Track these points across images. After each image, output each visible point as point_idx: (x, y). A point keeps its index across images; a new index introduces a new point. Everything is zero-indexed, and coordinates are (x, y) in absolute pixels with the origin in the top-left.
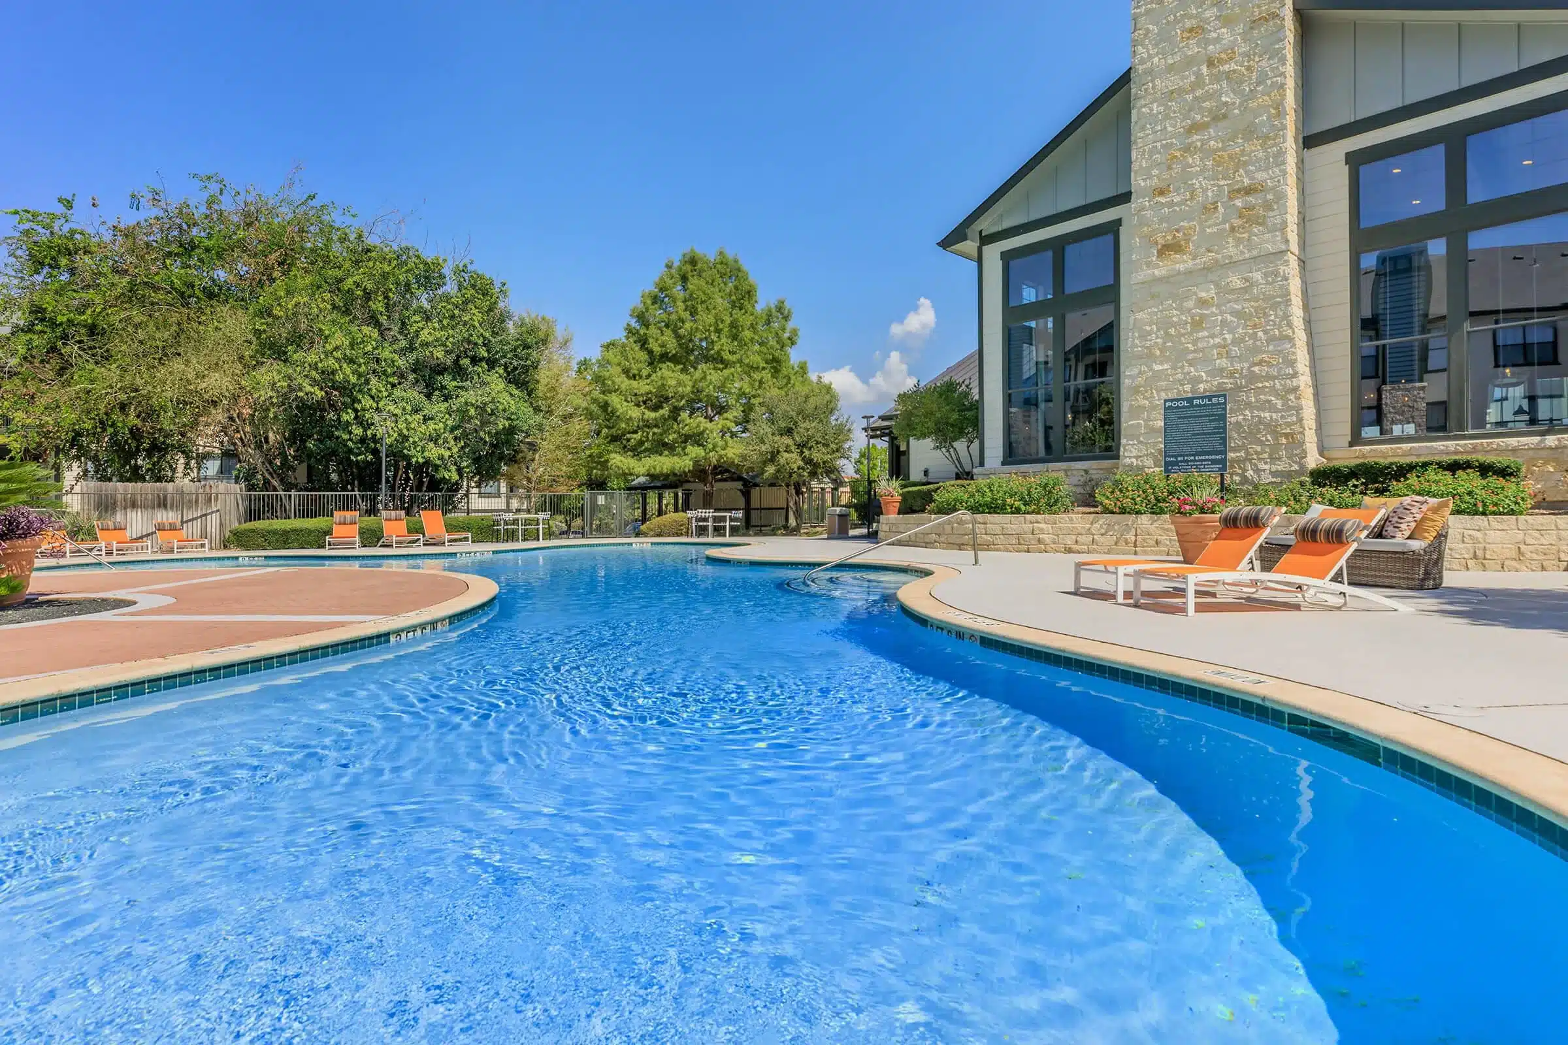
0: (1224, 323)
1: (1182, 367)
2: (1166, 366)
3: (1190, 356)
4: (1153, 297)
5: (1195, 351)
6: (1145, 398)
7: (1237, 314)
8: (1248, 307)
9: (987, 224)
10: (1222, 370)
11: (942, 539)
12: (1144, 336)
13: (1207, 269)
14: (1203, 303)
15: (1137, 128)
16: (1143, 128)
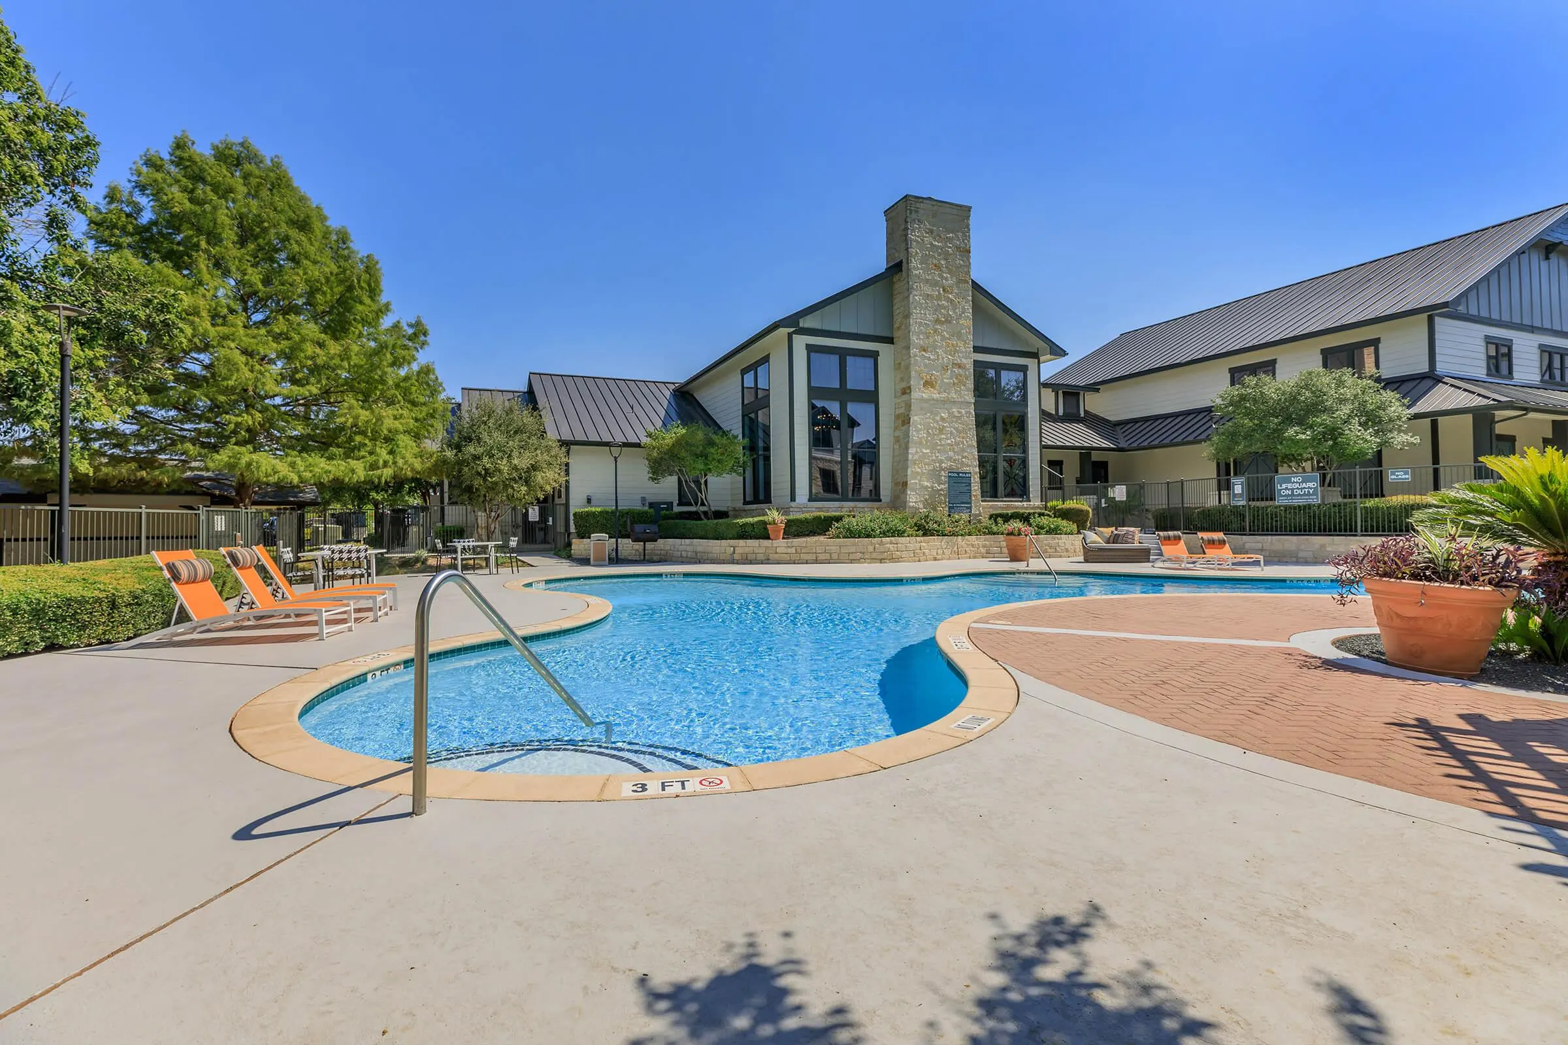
0: (951, 433)
1: (935, 453)
2: (928, 451)
3: (939, 447)
4: (922, 409)
5: (940, 445)
6: (919, 468)
7: (956, 429)
8: (961, 427)
9: (806, 323)
10: (951, 458)
11: (866, 556)
12: (918, 431)
13: (944, 402)
14: (943, 419)
15: (913, 306)
16: (915, 308)
